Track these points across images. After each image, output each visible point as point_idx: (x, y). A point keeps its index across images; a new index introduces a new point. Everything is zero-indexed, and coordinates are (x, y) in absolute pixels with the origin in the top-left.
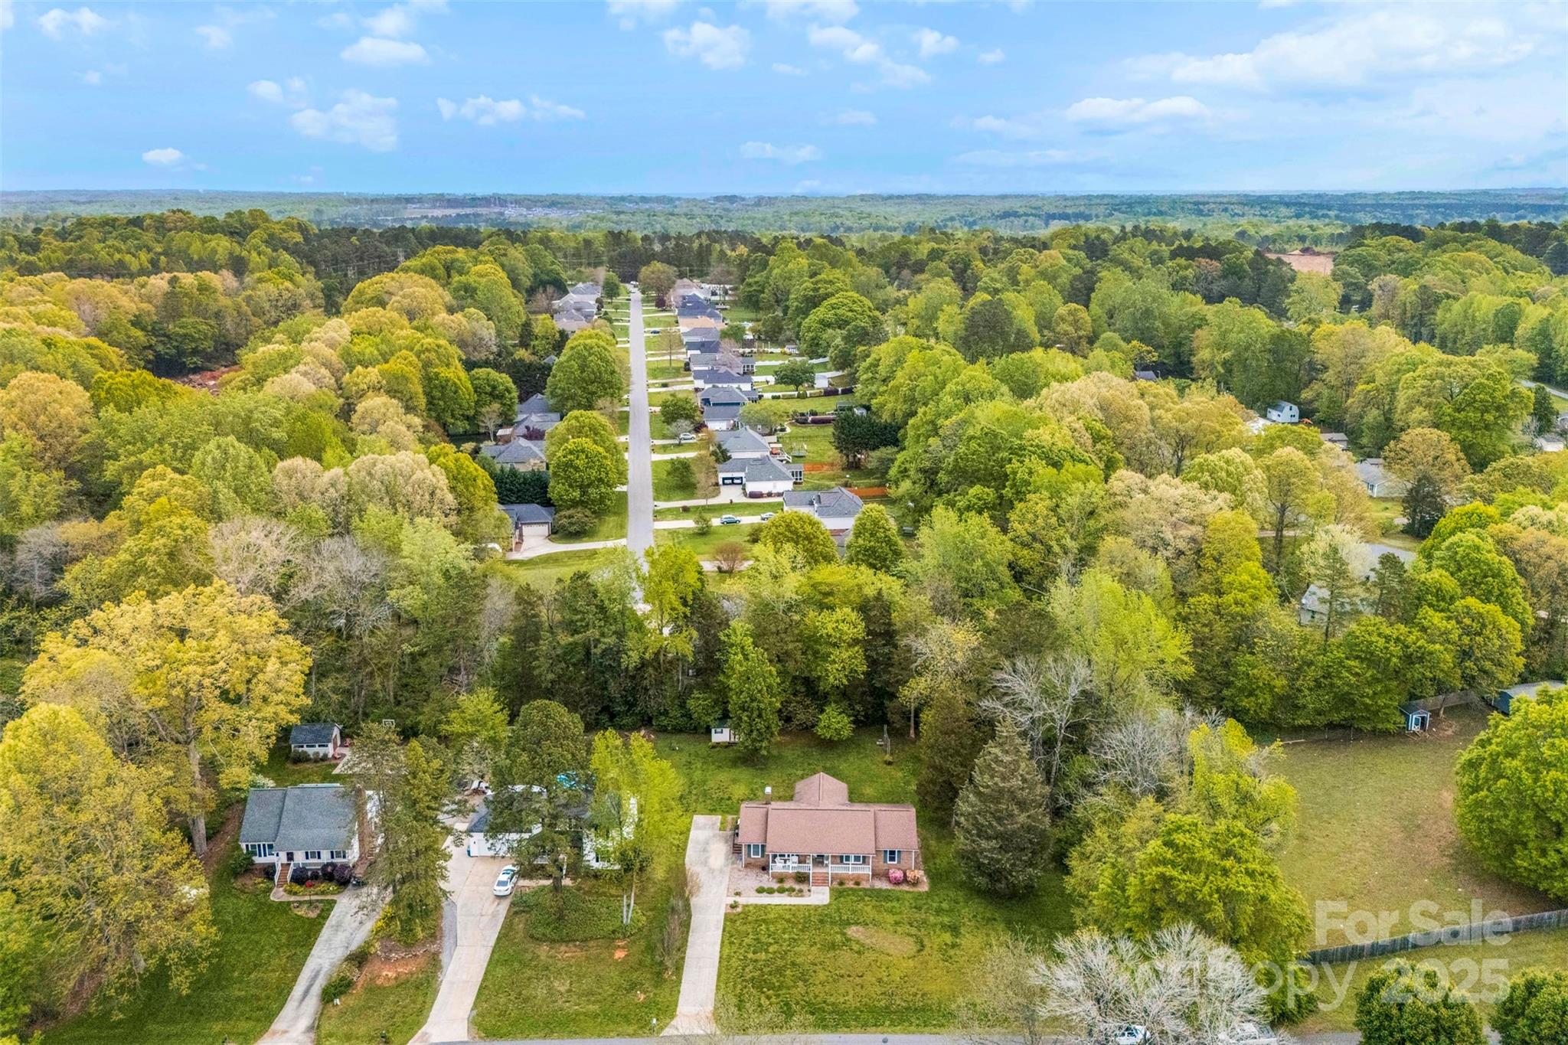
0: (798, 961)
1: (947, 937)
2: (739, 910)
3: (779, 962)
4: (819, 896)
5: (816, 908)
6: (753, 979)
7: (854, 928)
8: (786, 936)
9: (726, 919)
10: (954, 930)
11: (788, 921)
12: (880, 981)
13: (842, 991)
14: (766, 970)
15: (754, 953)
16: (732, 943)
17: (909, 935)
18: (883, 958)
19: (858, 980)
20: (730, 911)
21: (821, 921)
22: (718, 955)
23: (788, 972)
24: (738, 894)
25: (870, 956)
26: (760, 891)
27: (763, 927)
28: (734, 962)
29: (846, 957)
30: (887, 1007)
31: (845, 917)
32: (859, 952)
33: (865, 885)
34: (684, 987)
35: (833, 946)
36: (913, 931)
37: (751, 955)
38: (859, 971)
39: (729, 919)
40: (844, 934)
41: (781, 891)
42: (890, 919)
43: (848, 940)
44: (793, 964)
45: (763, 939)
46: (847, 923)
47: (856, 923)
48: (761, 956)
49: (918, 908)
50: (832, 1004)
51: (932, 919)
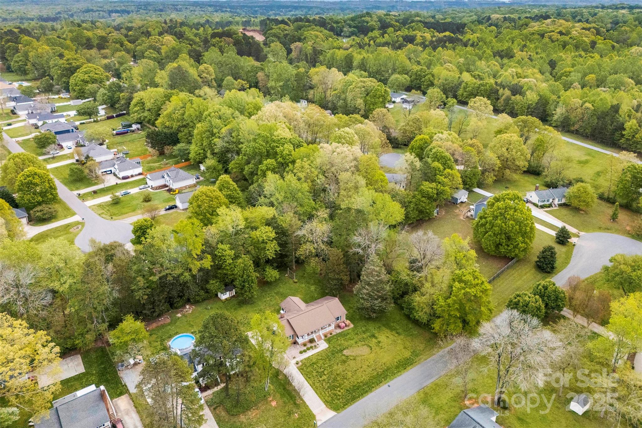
0: (338, 373)
1: (374, 340)
2: (300, 364)
3: (333, 376)
4: (323, 346)
5: (326, 349)
6: (328, 387)
7: (345, 351)
8: (326, 365)
9: (299, 370)
10: (373, 336)
11: (321, 359)
12: (368, 366)
13: (360, 376)
14: (330, 381)
15: (321, 377)
16: (309, 378)
17: (363, 345)
18: (363, 357)
19: (362, 369)
20: (297, 366)
21: (333, 354)
22: (308, 385)
23: (338, 379)
24: (294, 358)
25: (359, 359)
26: (301, 353)
27: (315, 366)
28: (317, 385)
29: (352, 363)
30: (378, 374)
31: (338, 349)
32: (354, 359)
33: (334, 334)
34: (308, 403)
35: (344, 362)
36: (363, 343)
37: (320, 379)
38: (360, 366)
39: (301, 369)
40: (344, 355)
41: (308, 349)
42: (353, 342)
43: (347, 357)
44: (337, 375)
45: (320, 371)
46: (341, 351)
47: (344, 349)
48: (324, 377)
49: (357, 334)
50: (361, 382)
51: (365, 336)
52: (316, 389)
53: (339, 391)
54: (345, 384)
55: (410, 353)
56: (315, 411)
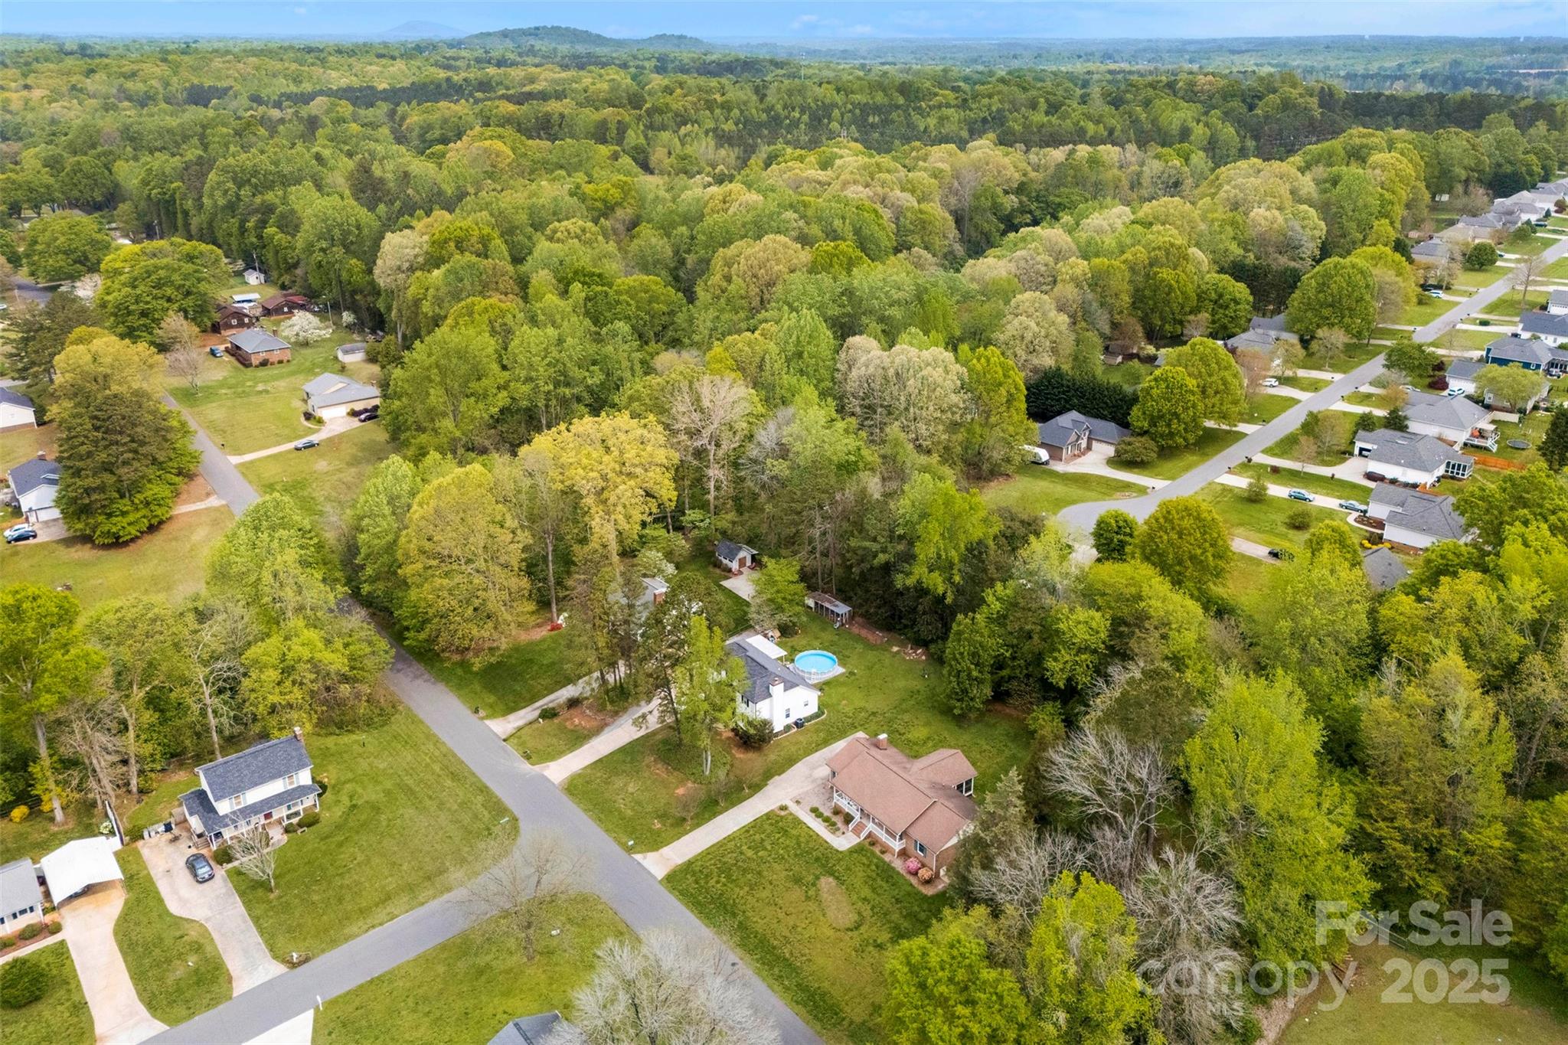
0: (764, 873)
1: (884, 937)
2: (783, 813)
3: (753, 865)
4: (843, 842)
5: (830, 848)
6: (724, 863)
7: (831, 879)
8: (781, 852)
10: (899, 934)
11: (798, 842)
12: (795, 926)
13: (763, 914)
14: (740, 863)
15: (749, 847)
16: (747, 831)
17: (859, 913)
18: (818, 914)
19: (781, 915)
20: (776, 810)
21: (817, 859)
22: (730, 832)
23: (749, 876)
24: (797, 802)
25: (812, 906)
26: (814, 810)
27: (778, 835)
28: (730, 845)
29: (797, 893)
30: (774, 948)
31: (836, 868)
32: (808, 898)
33: (887, 858)
34: (686, 837)
35: (798, 880)
36: (867, 913)
37: (744, 848)
38: (791, 910)
39: (768, 815)
40: (817, 878)
41: (826, 820)
42: (866, 892)
43: (814, 885)
44: (759, 873)
45: (767, 843)
46: (831, 873)
47: (837, 878)
48: (750, 853)
49: (898, 901)
50: (748, 918)
51: (895, 917)
52: (720, 845)
53: (718, 882)
54: (737, 890)
55: (858, 1020)
56: (665, 850)
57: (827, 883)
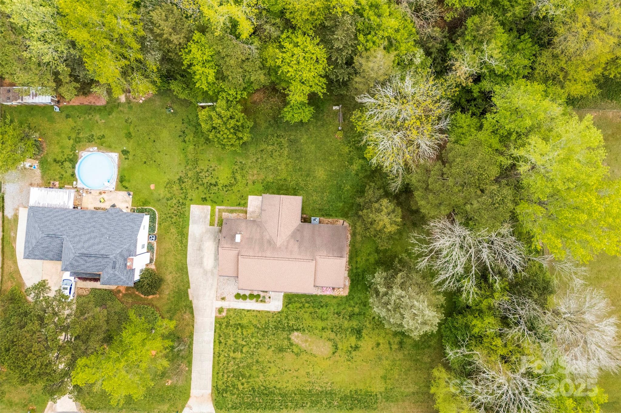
0: (260, 360)
1: (353, 340)
2: (224, 314)
3: (250, 361)
4: (276, 303)
5: (274, 313)
6: (233, 371)
7: (296, 333)
8: (253, 340)
9: (216, 322)
10: (358, 332)
11: (255, 326)
12: (308, 373)
13: (285, 380)
14: (241, 365)
15: (234, 352)
16: (220, 342)
17: (329, 340)
18: (312, 358)
19: (295, 374)
20: (218, 315)
21: (276, 328)
22: (212, 351)
23: (254, 368)
24: (223, 299)
25: (304, 357)
26: (237, 296)
27: (239, 331)
28: (222, 359)
29: (289, 357)
30: (309, 391)
31: (291, 323)
32: (297, 354)
33: (305, 292)
34: (194, 375)
35: (281, 350)
36: (332, 336)
37: (232, 354)
38: (297, 367)
39: (219, 323)
40: (289, 339)
41: (252, 298)
42: (320, 324)
43: (292, 344)
44: (257, 362)
45: (240, 341)
46: (292, 329)
47: (297, 330)
48: (238, 355)
49: (338, 314)
50: (279, 389)
51: (346, 324)
52: (216, 363)
53: (243, 384)
54: (257, 379)
55: (383, 390)
56: (194, 391)
57: (295, 337)
